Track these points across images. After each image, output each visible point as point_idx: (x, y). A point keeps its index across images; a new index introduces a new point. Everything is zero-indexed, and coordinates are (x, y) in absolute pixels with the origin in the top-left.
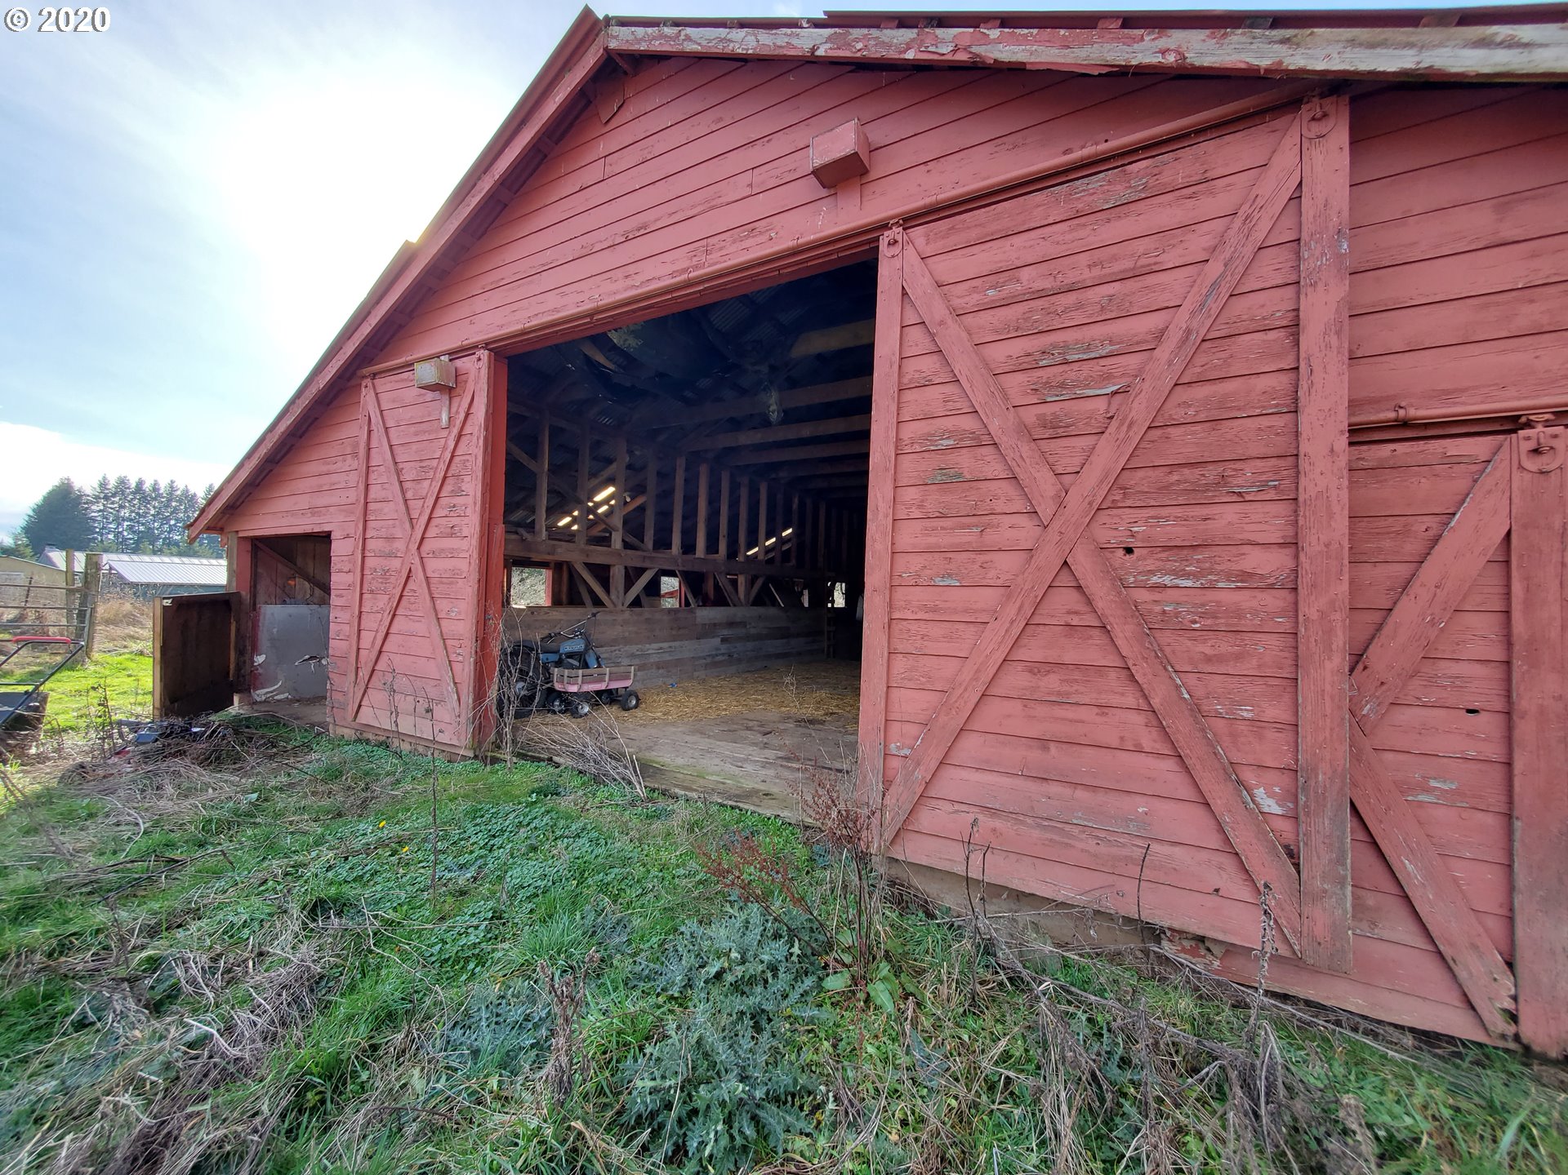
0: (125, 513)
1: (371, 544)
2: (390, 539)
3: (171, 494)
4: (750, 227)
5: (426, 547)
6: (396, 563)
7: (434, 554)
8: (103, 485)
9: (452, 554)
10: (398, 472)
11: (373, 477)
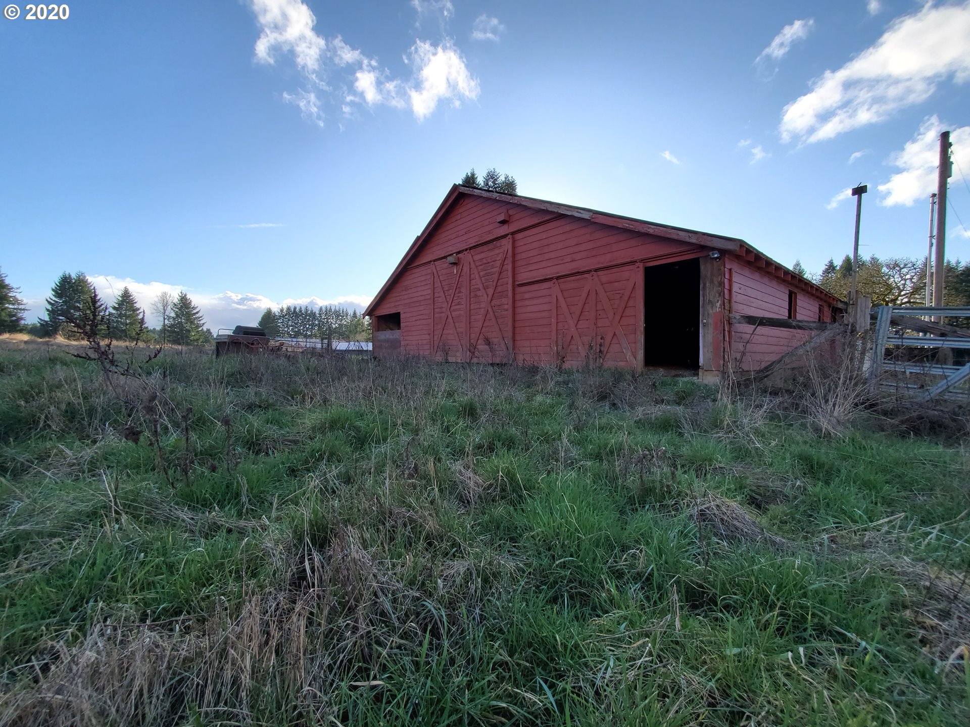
0: (290, 323)
1: (436, 310)
2: (442, 308)
3: (306, 313)
4: (489, 232)
5: (452, 309)
6: (443, 315)
7: (454, 311)
8: (282, 310)
9: (459, 310)
10: (443, 288)
11: (435, 291)
